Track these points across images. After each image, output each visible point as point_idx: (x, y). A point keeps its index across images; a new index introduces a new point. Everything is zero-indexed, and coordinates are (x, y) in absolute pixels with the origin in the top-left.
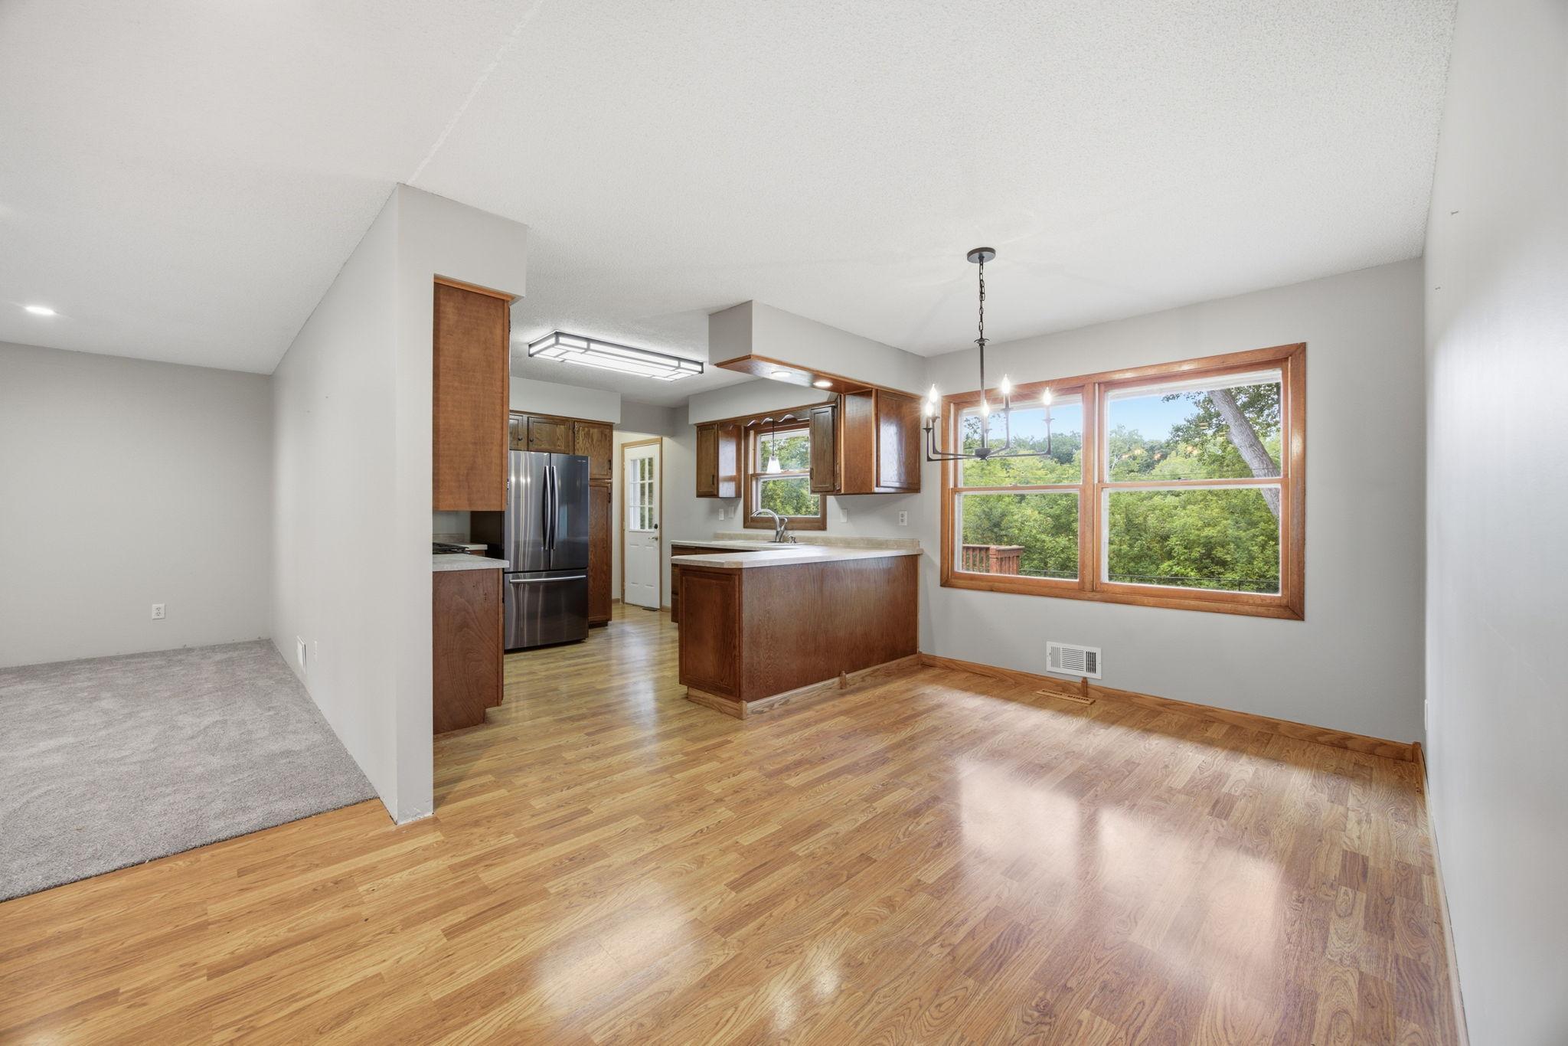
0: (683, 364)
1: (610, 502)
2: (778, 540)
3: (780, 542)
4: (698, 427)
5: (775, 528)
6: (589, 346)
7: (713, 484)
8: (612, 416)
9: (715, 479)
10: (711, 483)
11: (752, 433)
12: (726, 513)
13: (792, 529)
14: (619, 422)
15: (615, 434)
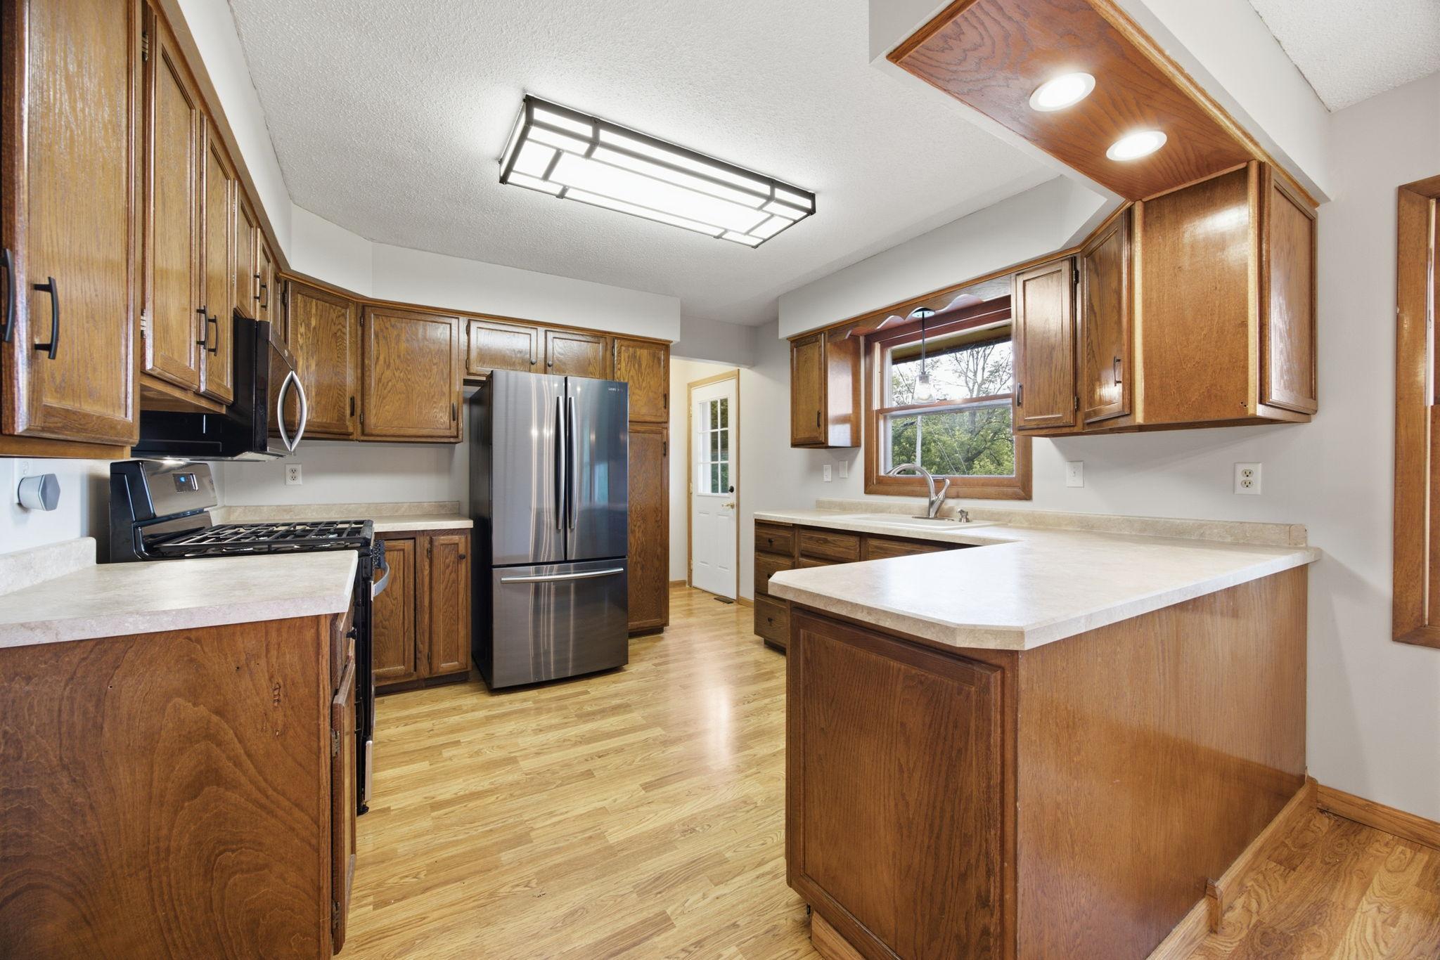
0: (780, 194)
1: (665, 455)
2: (932, 515)
3: (935, 518)
4: (792, 342)
5: (927, 495)
6: (596, 133)
7: (819, 425)
8: (668, 332)
9: (821, 419)
10: (816, 424)
11: (877, 346)
12: (835, 470)
13: (957, 497)
14: (678, 340)
15: (674, 362)
